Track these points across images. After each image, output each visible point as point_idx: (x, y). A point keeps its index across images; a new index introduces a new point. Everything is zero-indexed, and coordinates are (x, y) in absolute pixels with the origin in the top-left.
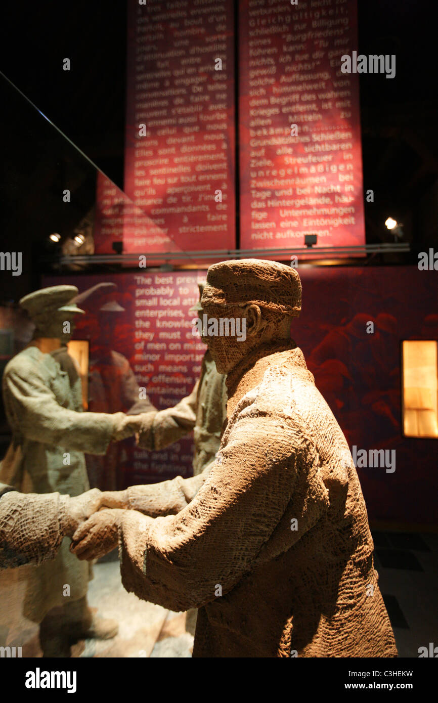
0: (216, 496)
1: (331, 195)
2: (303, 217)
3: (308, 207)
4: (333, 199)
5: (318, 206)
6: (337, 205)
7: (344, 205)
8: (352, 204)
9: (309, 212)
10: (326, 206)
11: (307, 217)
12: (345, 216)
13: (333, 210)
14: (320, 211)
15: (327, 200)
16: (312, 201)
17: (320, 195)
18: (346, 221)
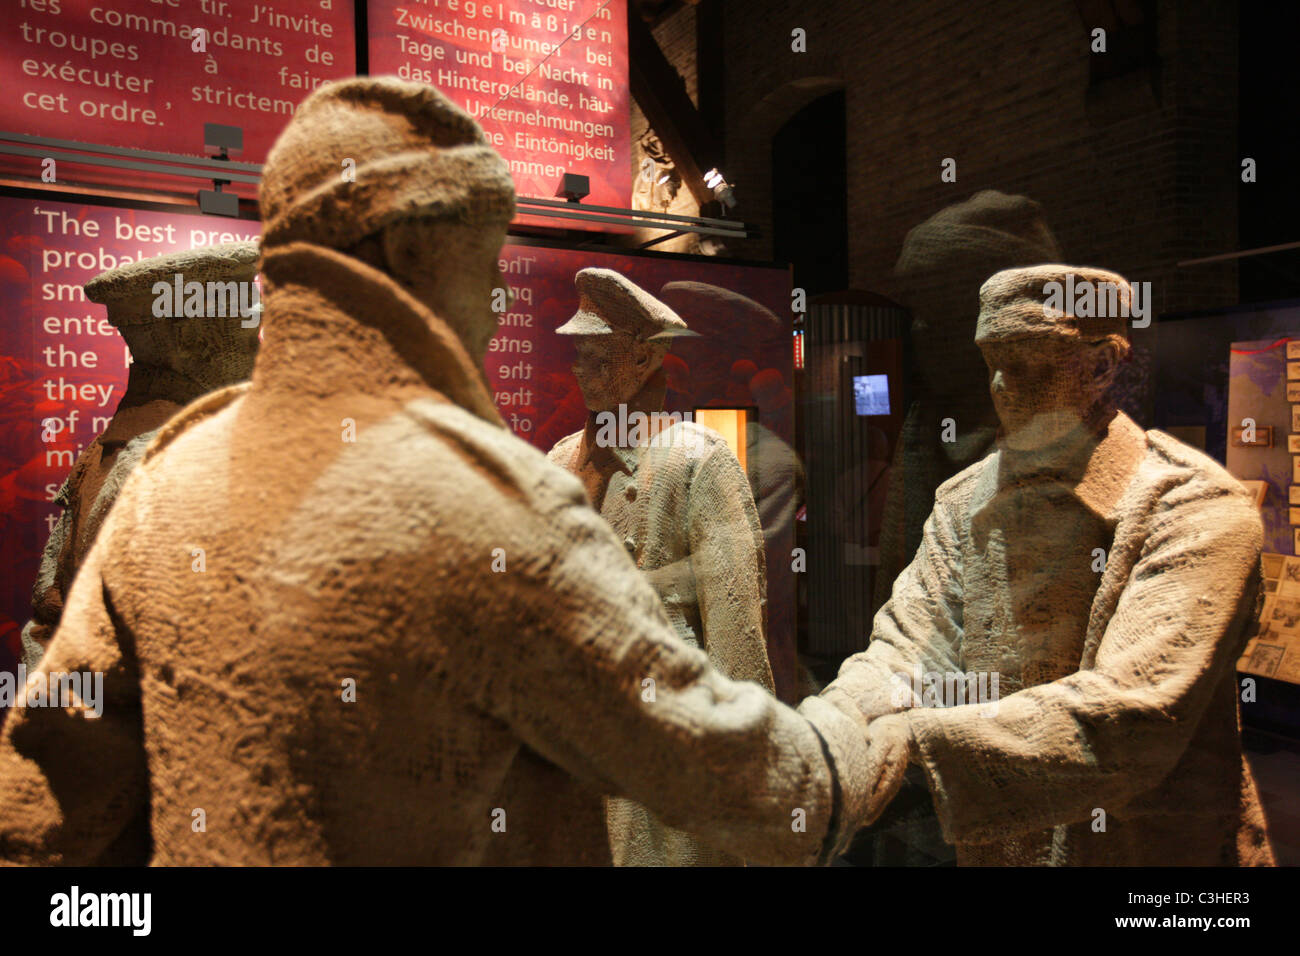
0: (1211, 609)
1: (571, 89)
2: (513, 127)
3: (525, 106)
4: (574, 100)
5: (546, 110)
6: (582, 114)
7: (595, 117)
8: (608, 120)
9: (528, 119)
10: (562, 111)
11: (525, 128)
12: (596, 142)
13: (575, 124)
14: (548, 121)
15: (564, 99)
16: (534, 96)
17: (550, 85)
18: (599, 154)
